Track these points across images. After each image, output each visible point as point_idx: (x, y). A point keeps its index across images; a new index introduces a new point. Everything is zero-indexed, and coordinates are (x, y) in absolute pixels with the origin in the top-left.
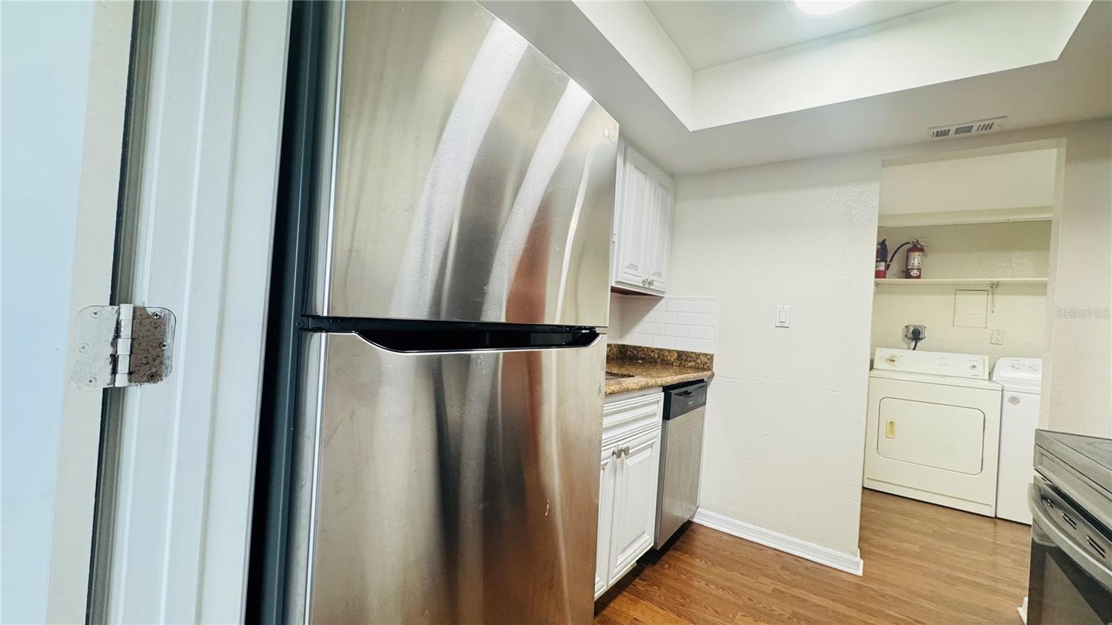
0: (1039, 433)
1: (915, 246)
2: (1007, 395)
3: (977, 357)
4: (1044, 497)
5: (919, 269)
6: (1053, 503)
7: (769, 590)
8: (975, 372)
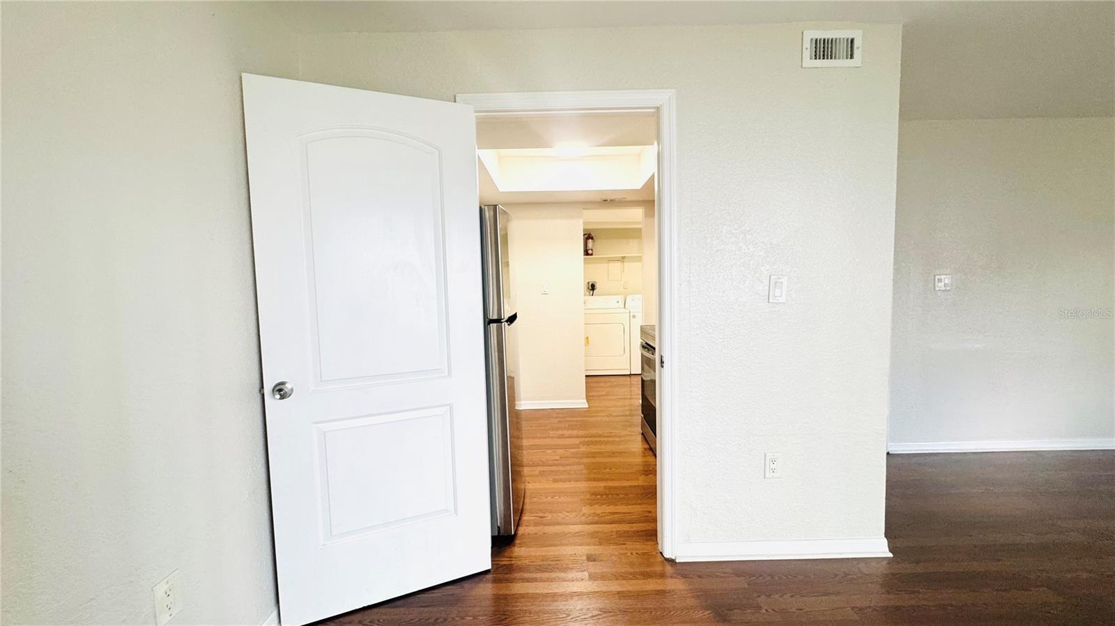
0: (641, 327)
1: (589, 236)
2: (631, 314)
3: (619, 296)
4: (643, 347)
5: (592, 250)
6: (646, 348)
7: (556, 422)
8: (619, 304)
